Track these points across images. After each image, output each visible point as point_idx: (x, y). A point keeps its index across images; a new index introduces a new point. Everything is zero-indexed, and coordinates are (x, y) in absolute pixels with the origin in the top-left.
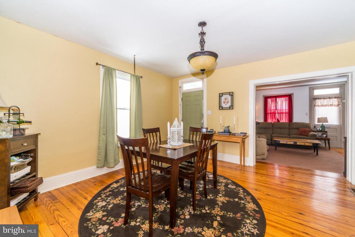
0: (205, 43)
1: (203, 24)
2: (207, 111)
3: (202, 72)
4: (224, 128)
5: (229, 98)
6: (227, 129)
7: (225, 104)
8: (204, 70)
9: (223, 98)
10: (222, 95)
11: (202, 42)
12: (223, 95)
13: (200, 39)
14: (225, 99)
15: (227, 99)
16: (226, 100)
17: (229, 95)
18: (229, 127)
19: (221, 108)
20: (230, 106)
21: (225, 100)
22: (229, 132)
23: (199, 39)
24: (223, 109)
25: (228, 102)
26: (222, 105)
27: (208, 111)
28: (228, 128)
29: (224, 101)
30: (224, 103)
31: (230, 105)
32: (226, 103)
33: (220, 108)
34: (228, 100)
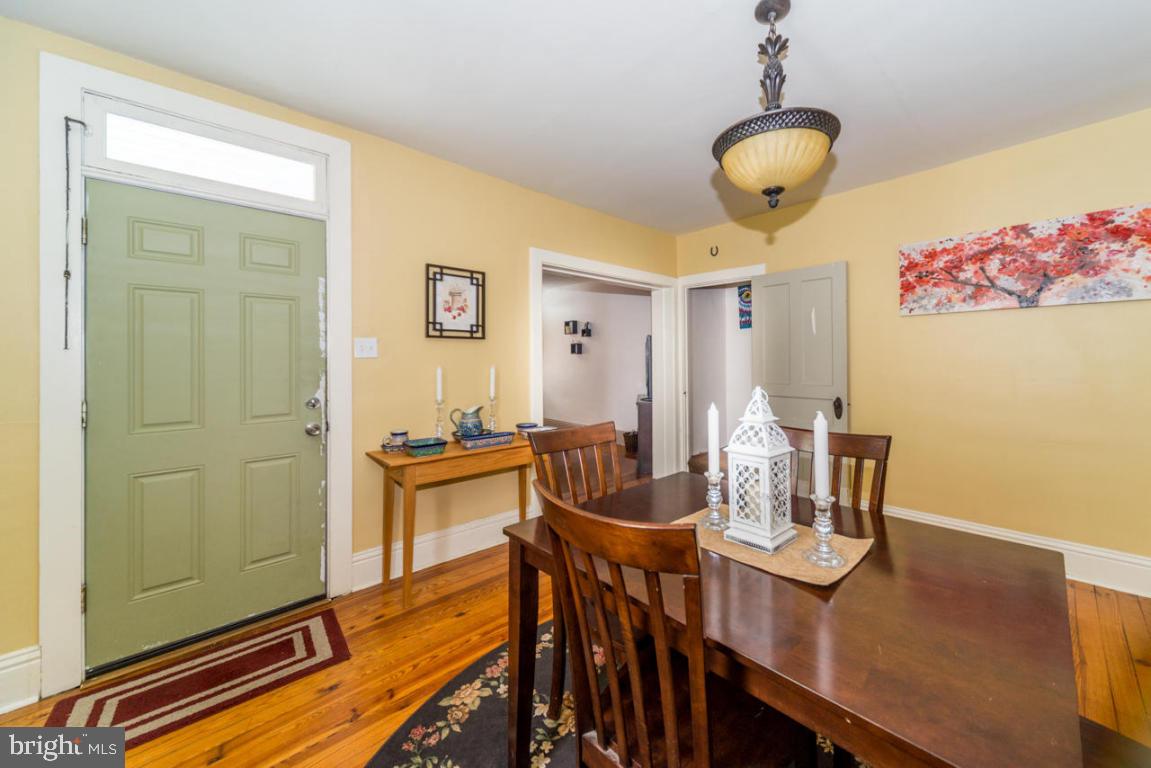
0: (783, 80)
2: (353, 341)
3: (768, 198)
4: (457, 417)
5: (470, 293)
6: (470, 422)
7: (449, 315)
8: (779, 190)
9: (443, 288)
10: (442, 274)
12: (445, 277)
14: (452, 294)
15: (460, 294)
16: (457, 298)
17: (469, 280)
18: (481, 413)
19: (435, 329)
20: (472, 326)
21: (450, 299)
22: (481, 433)
24: (445, 334)
25: (462, 309)
26: (438, 320)
27: (356, 340)
28: (478, 417)
29: (447, 302)
30: (449, 310)
31: (474, 323)
32: (455, 312)
33: (432, 333)
34: (465, 300)
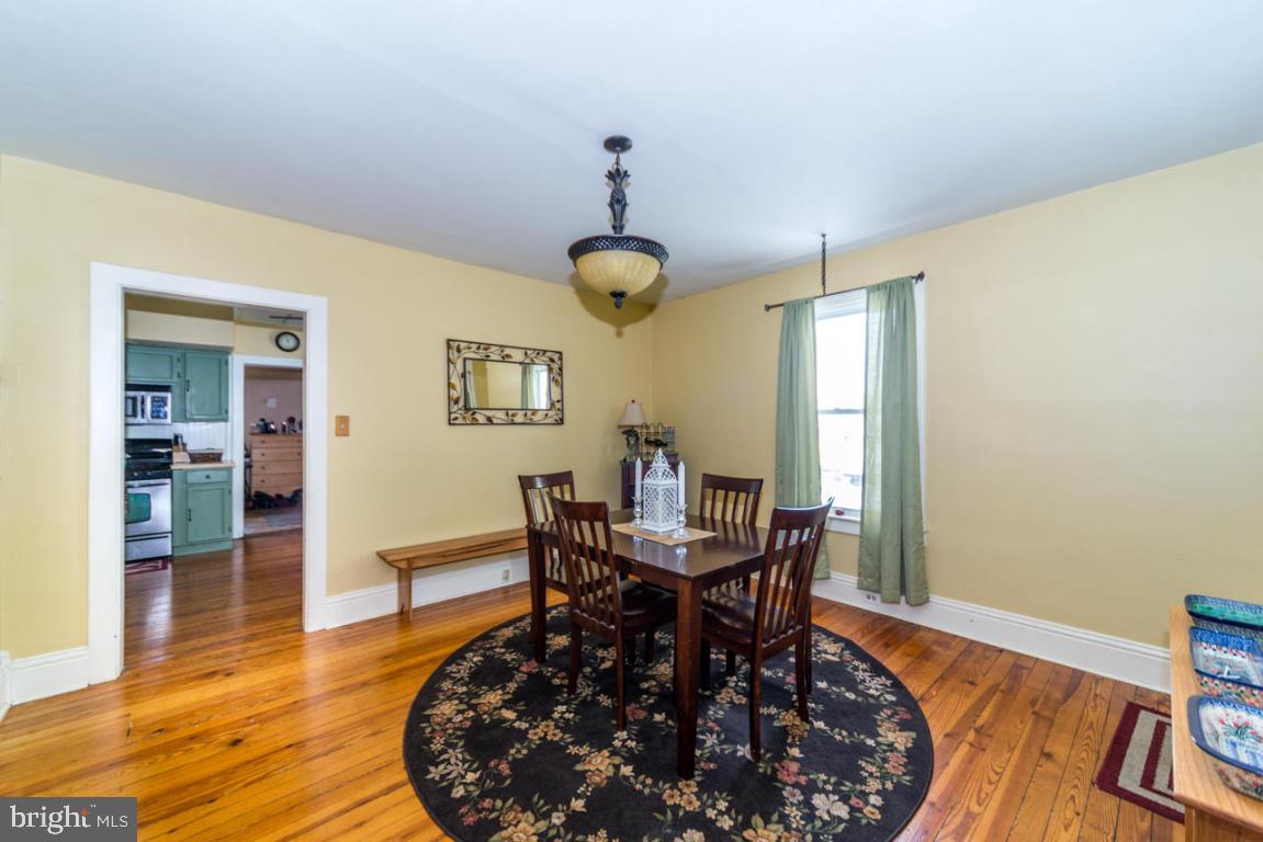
1: (617, 144)
3: (613, 300)
8: (621, 294)
11: (618, 203)
13: (609, 191)
23: (606, 192)
